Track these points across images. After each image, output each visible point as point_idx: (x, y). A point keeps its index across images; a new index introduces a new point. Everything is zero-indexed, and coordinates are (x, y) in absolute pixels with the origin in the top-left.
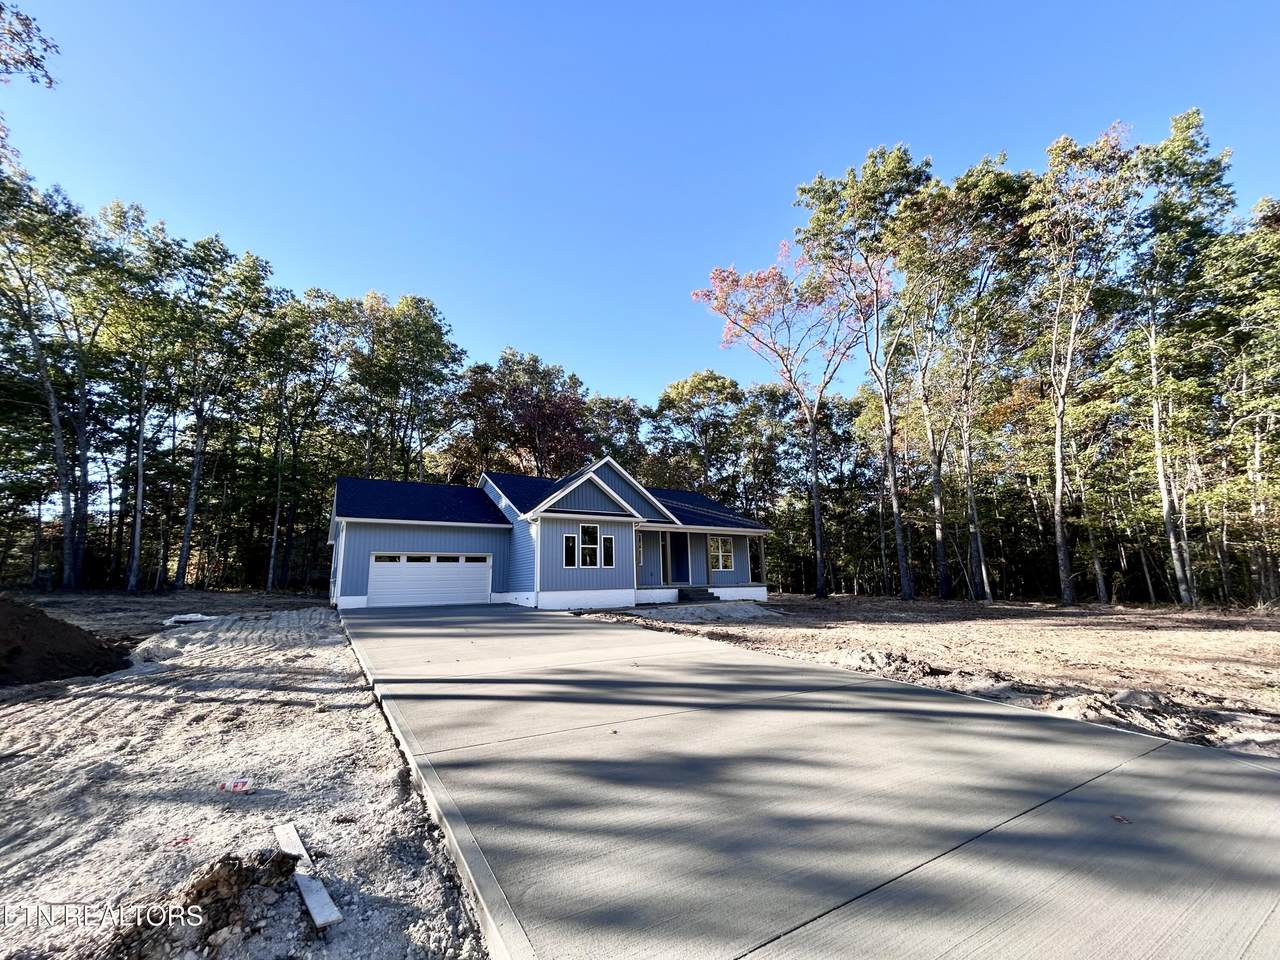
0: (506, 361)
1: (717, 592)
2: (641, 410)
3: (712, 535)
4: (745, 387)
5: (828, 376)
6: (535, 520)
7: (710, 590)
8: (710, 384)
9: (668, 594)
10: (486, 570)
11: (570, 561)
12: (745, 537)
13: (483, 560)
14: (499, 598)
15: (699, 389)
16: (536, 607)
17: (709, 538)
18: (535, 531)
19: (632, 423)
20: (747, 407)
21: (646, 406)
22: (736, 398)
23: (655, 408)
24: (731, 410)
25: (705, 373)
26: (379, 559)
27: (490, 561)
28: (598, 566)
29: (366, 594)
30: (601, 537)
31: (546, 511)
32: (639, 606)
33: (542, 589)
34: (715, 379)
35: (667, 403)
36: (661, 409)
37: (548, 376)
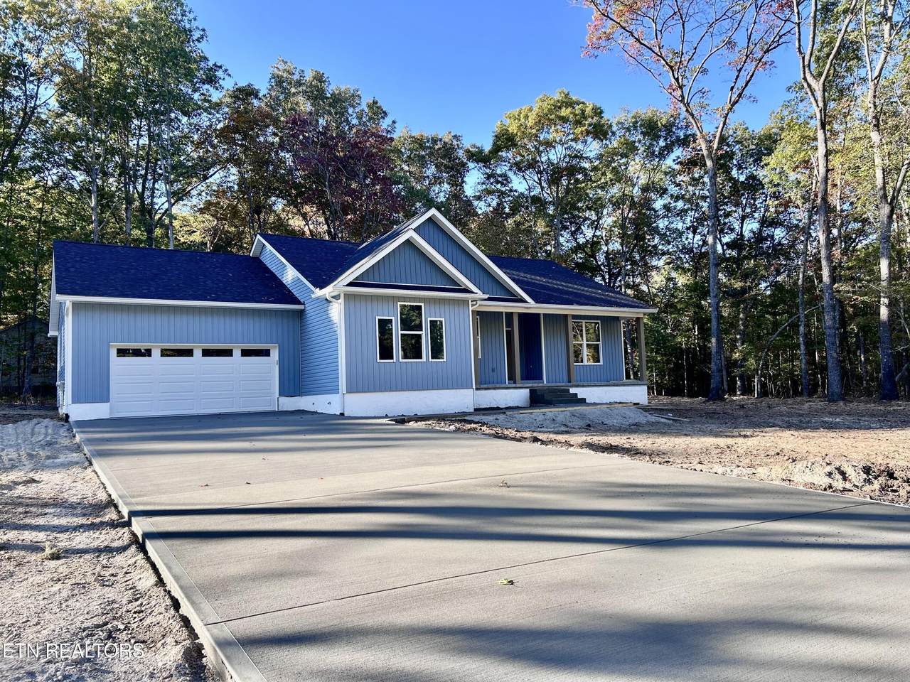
0: (279, 81)
1: (581, 392)
2: (468, 151)
3: (574, 317)
4: (613, 116)
5: (736, 92)
6: (337, 297)
7: (572, 390)
8: (564, 112)
9: (517, 396)
10: (270, 367)
11: (386, 352)
12: (617, 319)
13: (266, 353)
14: (290, 404)
15: (550, 120)
16: (342, 414)
17: (571, 322)
18: (336, 312)
19: (456, 171)
20: (616, 146)
21: (474, 146)
22: (600, 132)
23: (488, 149)
24: (593, 148)
25: (557, 97)
26: (122, 352)
27: (275, 354)
28: (424, 359)
29: (108, 400)
30: (426, 320)
31: (351, 284)
32: (478, 410)
33: (350, 391)
34: (571, 104)
35: (505, 141)
36: (496, 149)
37: (339, 103)
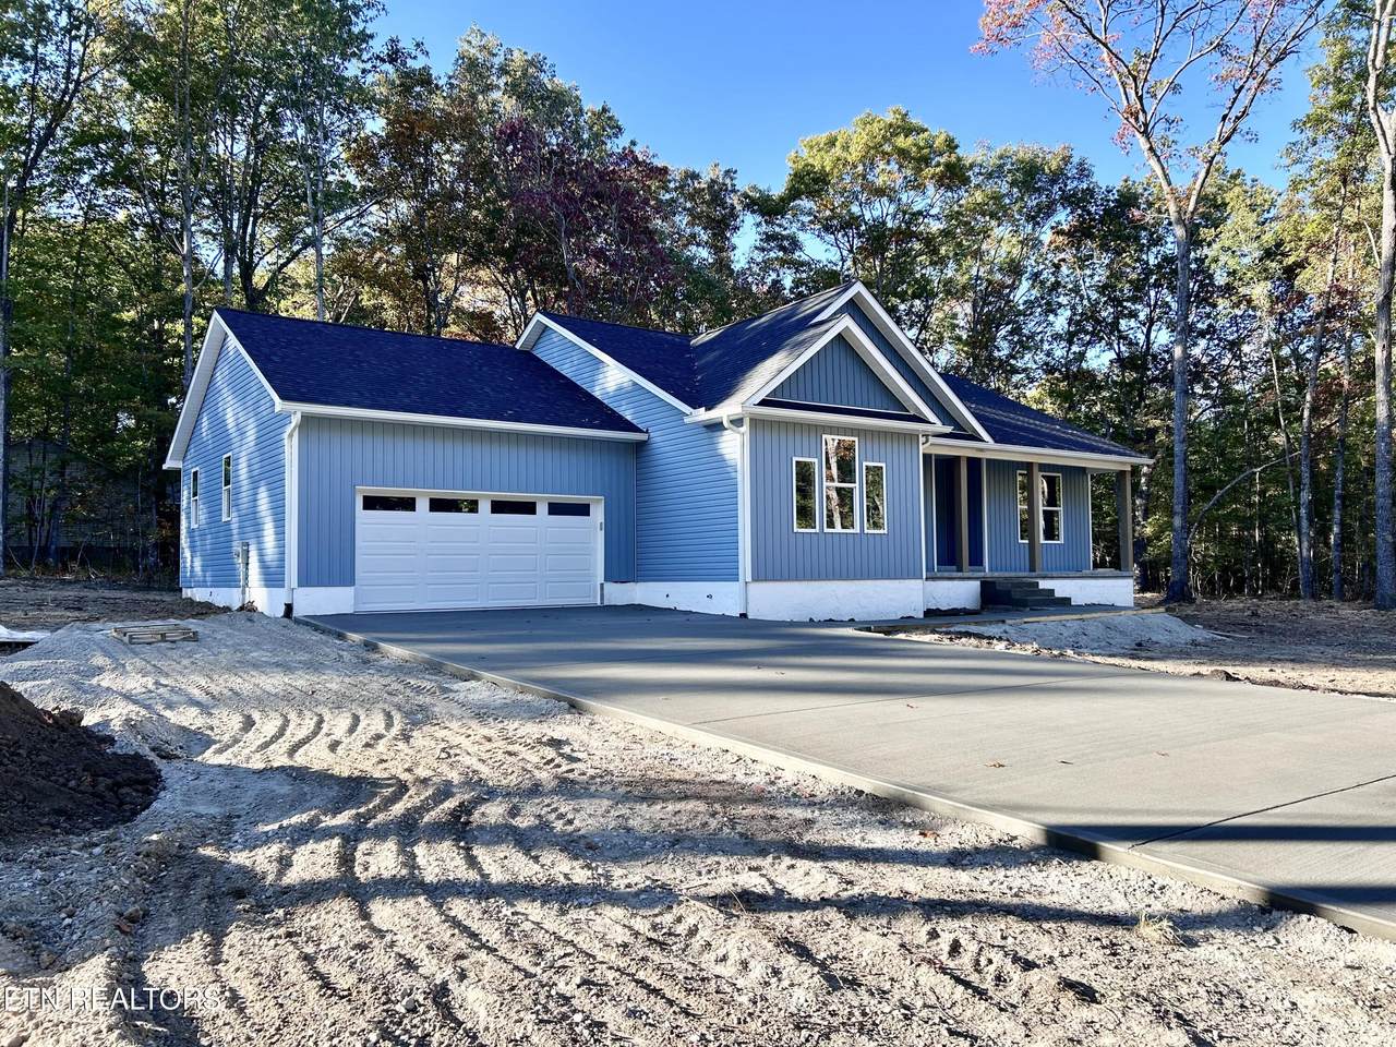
1: (1062, 588)
2: (746, 196)
4: (969, 153)
6: (737, 422)
7: (1044, 584)
8: (901, 142)
9: (961, 592)
10: (591, 533)
11: (805, 514)
12: (1083, 470)
13: (583, 510)
14: (622, 594)
15: (884, 153)
16: (744, 616)
18: (734, 446)
19: (721, 227)
20: (979, 200)
21: (754, 188)
22: (954, 176)
23: (778, 189)
24: (931, 201)
25: (890, 118)
26: (371, 503)
27: (598, 513)
28: (857, 530)
29: (351, 582)
30: (861, 466)
31: (764, 403)
32: (929, 613)
33: (756, 578)
34: (908, 130)
35: (809, 183)
36: (793, 194)
